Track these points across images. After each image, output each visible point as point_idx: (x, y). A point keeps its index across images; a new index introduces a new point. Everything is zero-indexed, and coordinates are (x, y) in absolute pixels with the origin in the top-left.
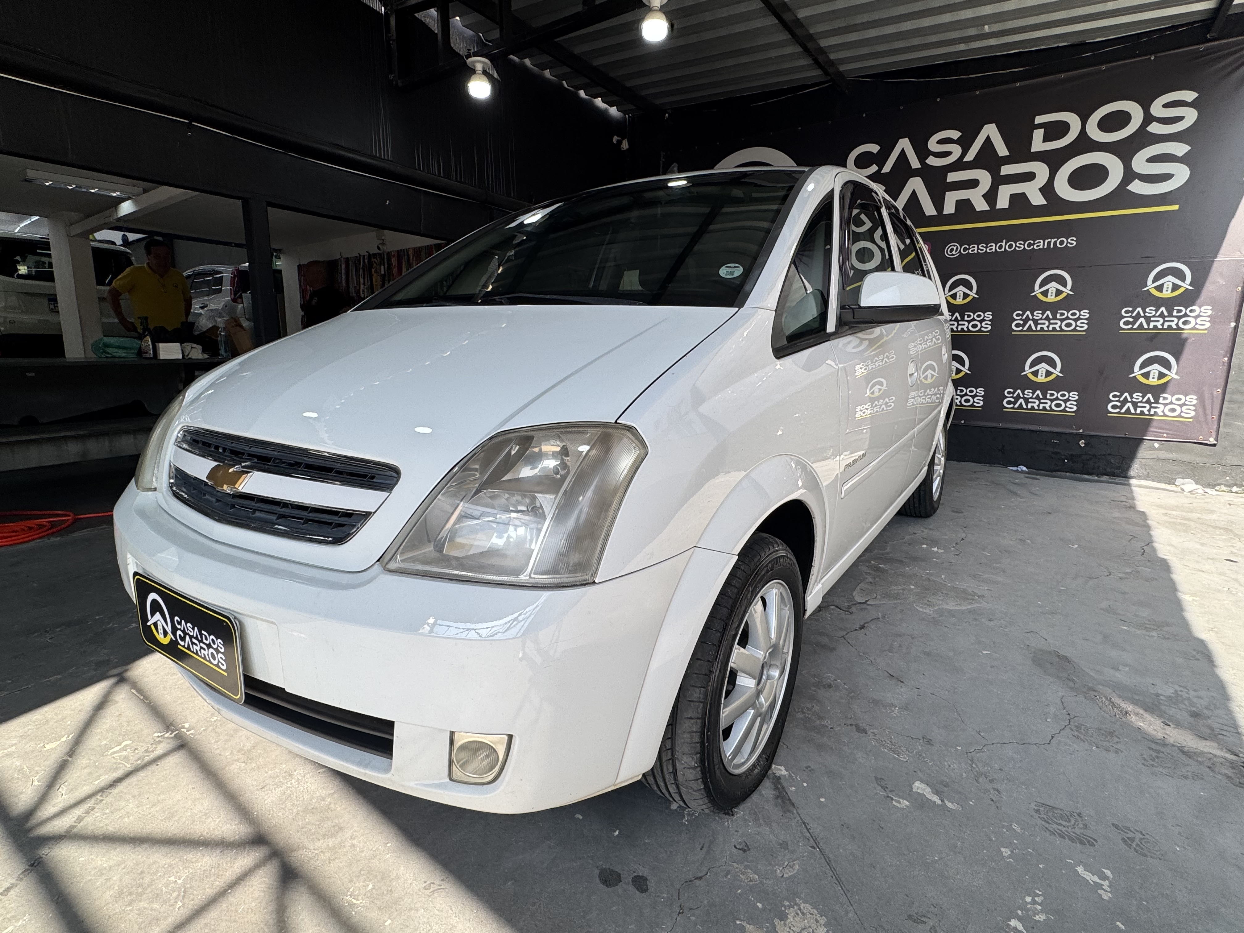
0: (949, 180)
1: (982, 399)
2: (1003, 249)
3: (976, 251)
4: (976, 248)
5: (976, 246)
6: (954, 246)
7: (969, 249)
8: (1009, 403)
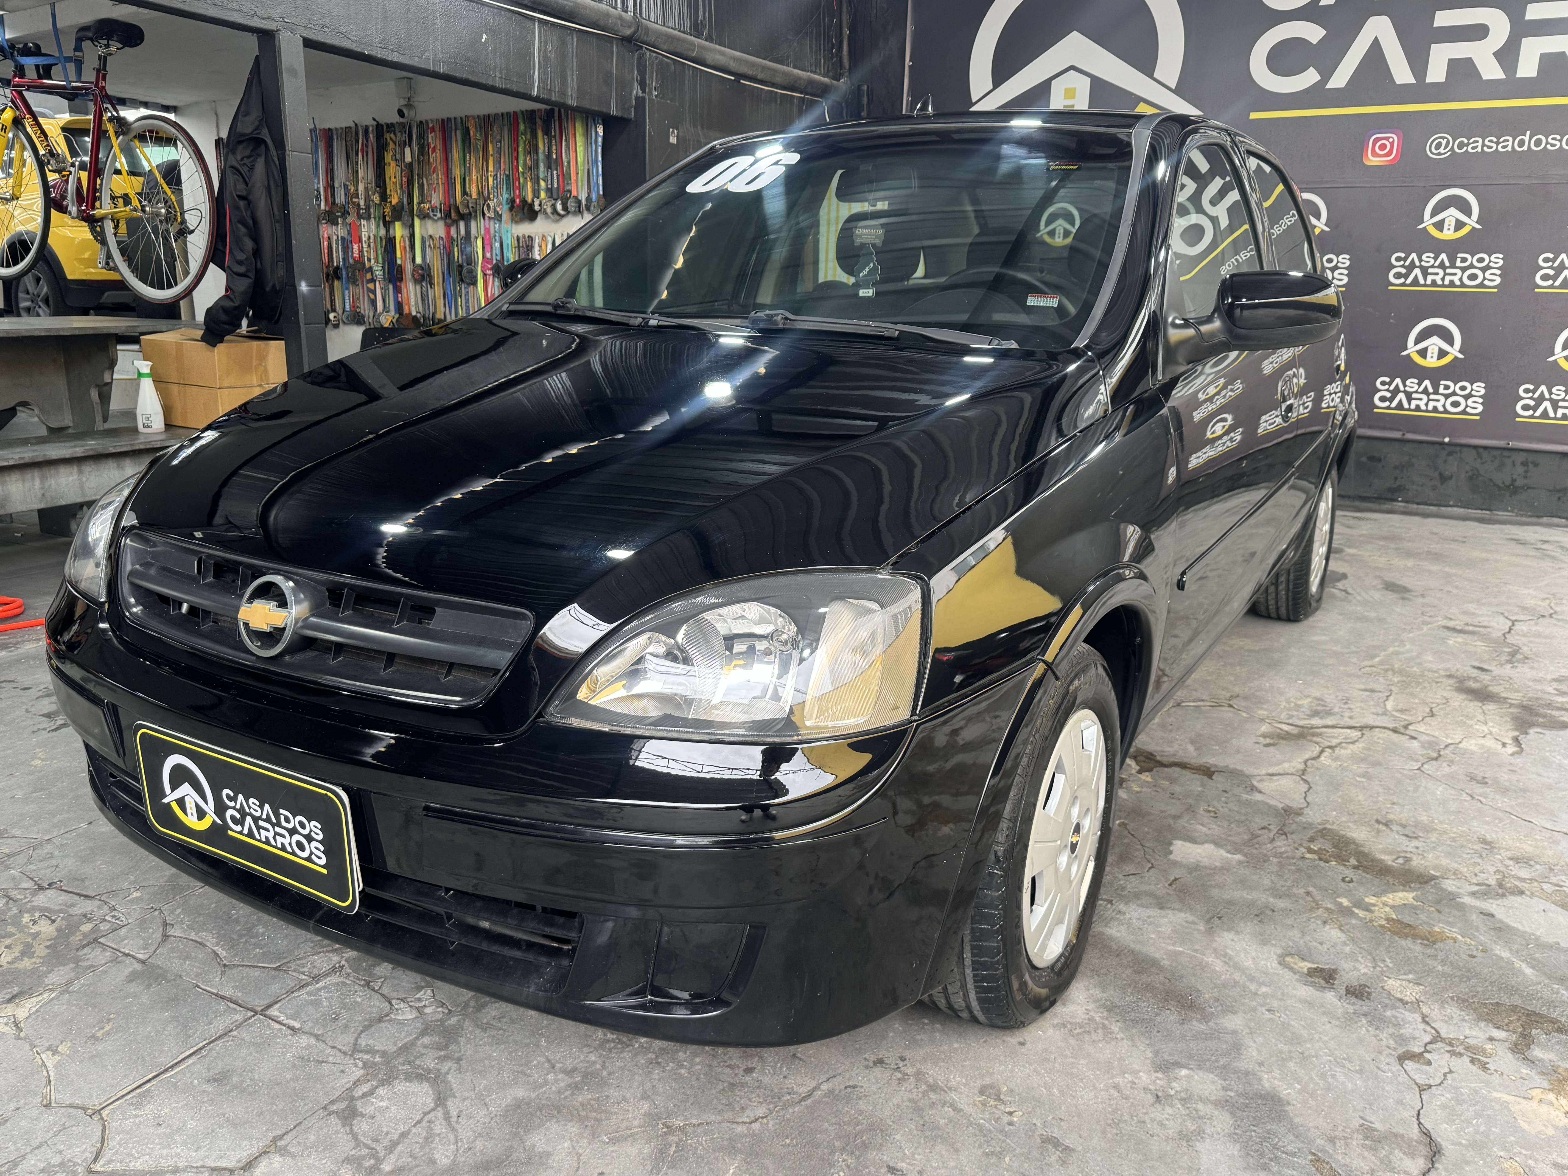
0: (1437, 24)
1: (1481, 400)
2: (1525, 148)
3: (1479, 149)
4: (1480, 144)
5: (1480, 140)
6: (1443, 138)
7: (1468, 145)
8: (1526, 408)
